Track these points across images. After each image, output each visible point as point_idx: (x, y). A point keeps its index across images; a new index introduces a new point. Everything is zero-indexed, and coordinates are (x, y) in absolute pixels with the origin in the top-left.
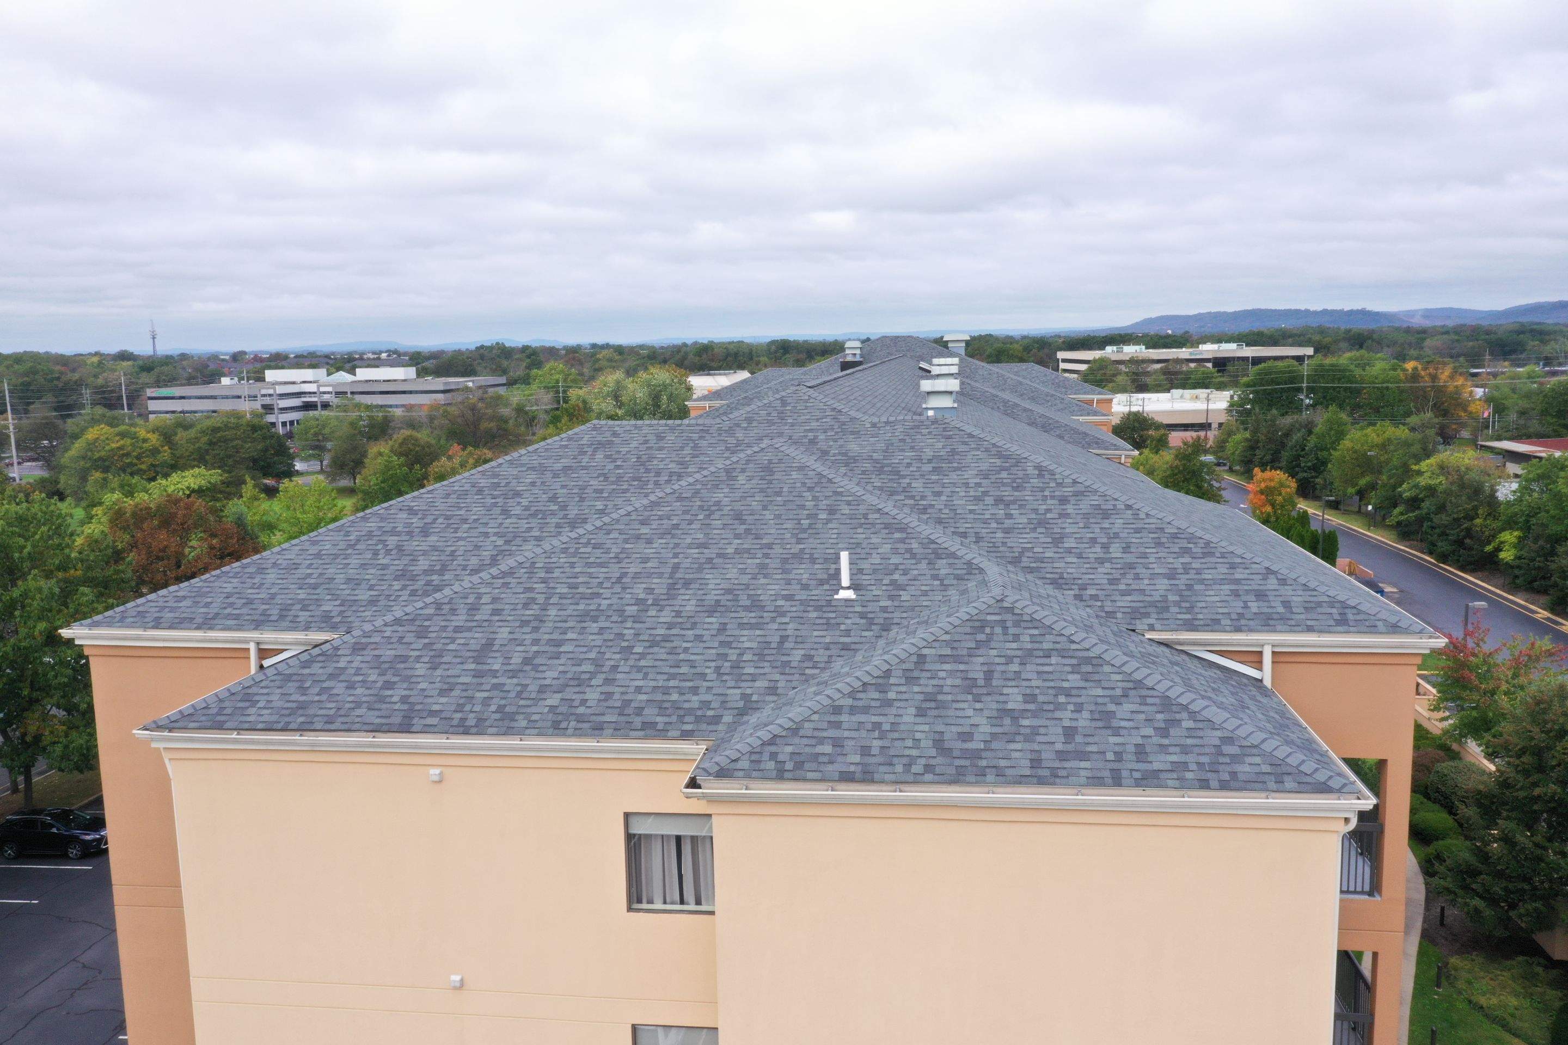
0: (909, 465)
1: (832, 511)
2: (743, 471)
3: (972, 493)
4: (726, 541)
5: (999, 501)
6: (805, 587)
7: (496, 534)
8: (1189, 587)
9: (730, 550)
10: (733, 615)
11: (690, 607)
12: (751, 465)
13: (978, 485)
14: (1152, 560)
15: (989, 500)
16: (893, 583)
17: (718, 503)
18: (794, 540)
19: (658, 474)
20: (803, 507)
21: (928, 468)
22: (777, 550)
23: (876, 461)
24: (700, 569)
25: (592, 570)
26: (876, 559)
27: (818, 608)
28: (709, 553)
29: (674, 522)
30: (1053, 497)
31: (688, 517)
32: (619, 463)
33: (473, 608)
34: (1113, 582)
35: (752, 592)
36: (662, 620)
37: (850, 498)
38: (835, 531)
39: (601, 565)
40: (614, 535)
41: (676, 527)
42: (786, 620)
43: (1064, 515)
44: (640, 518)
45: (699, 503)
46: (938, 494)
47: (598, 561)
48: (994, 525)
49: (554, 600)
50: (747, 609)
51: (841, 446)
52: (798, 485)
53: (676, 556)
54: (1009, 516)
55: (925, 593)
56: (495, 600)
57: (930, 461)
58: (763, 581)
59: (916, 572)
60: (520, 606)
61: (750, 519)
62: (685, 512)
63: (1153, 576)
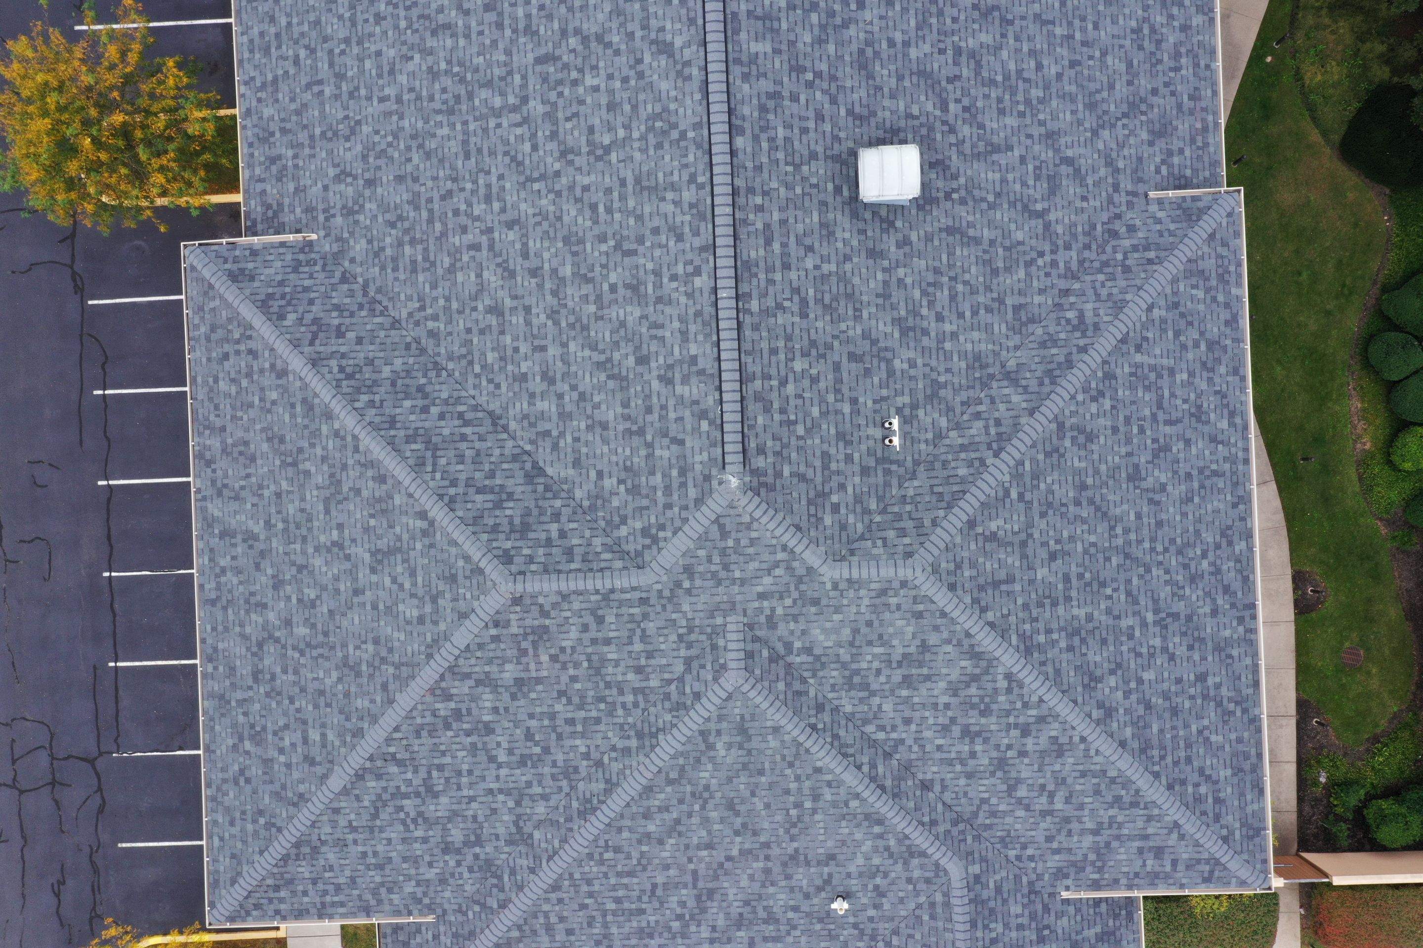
0: (878, 672)
1: (816, 798)
2: (719, 733)
3: (941, 720)
4: (728, 840)
5: (967, 733)
6: (807, 896)
7: (501, 791)
8: (1108, 844)
9: (735, 852)
10: (756, 928)
11: (721, 922)
12: (724, 725)
13: (947, 706)
14: (1086, 812)
15: (956, 730)
16: (876, 887)
17: (707, 788)
18: (787, 838)
19: (621, 692)
20: (787, 792)
21: (897, 677)
22: (775, 851)
23: (844, 666)
24: (716, 878)
25: (625, 881)
26: (860, 861)
27: (821, 920)
28: (719, 855)
29: (675, 815)
30: (1016, 726)
31: (684, 807)
32: (571, 672)
33: (549, 929)
34: (1049, 839)
35: (765, 903)
36: (704, 935)
37: (829, 777)
38: (821, 825)
39: (630, 874)
40: (625, 834)
41: (678, 821)
42: (797, 933)
43: (1023, 754)
44: (641, 810)
45: (689, 788)
46: (907, 721)
47: (626, 869)
48: (958, 768)
49: (609, 918)
50: (766, 922)
51: (804, 632)
52: (778, 758)
53: (690, 860)
54: (973, 755)
55: (901, 901)
56: (562, 919)
57: (900, 664)
58: (771, 890)
59: (893, 875)
60: (585, 925)
61: (742, 808)
62: (681, 801)
63: (1082, 832)
